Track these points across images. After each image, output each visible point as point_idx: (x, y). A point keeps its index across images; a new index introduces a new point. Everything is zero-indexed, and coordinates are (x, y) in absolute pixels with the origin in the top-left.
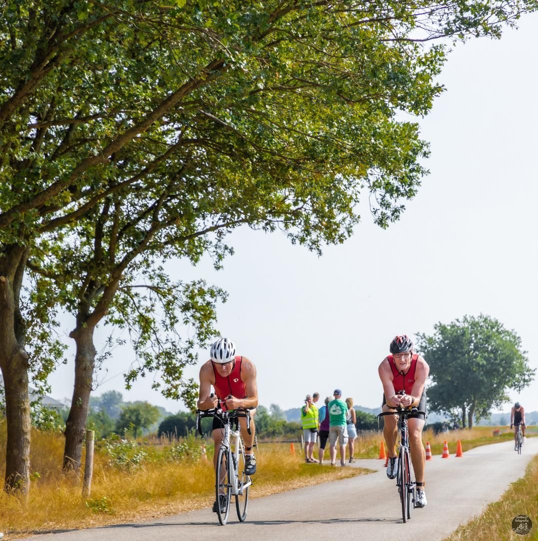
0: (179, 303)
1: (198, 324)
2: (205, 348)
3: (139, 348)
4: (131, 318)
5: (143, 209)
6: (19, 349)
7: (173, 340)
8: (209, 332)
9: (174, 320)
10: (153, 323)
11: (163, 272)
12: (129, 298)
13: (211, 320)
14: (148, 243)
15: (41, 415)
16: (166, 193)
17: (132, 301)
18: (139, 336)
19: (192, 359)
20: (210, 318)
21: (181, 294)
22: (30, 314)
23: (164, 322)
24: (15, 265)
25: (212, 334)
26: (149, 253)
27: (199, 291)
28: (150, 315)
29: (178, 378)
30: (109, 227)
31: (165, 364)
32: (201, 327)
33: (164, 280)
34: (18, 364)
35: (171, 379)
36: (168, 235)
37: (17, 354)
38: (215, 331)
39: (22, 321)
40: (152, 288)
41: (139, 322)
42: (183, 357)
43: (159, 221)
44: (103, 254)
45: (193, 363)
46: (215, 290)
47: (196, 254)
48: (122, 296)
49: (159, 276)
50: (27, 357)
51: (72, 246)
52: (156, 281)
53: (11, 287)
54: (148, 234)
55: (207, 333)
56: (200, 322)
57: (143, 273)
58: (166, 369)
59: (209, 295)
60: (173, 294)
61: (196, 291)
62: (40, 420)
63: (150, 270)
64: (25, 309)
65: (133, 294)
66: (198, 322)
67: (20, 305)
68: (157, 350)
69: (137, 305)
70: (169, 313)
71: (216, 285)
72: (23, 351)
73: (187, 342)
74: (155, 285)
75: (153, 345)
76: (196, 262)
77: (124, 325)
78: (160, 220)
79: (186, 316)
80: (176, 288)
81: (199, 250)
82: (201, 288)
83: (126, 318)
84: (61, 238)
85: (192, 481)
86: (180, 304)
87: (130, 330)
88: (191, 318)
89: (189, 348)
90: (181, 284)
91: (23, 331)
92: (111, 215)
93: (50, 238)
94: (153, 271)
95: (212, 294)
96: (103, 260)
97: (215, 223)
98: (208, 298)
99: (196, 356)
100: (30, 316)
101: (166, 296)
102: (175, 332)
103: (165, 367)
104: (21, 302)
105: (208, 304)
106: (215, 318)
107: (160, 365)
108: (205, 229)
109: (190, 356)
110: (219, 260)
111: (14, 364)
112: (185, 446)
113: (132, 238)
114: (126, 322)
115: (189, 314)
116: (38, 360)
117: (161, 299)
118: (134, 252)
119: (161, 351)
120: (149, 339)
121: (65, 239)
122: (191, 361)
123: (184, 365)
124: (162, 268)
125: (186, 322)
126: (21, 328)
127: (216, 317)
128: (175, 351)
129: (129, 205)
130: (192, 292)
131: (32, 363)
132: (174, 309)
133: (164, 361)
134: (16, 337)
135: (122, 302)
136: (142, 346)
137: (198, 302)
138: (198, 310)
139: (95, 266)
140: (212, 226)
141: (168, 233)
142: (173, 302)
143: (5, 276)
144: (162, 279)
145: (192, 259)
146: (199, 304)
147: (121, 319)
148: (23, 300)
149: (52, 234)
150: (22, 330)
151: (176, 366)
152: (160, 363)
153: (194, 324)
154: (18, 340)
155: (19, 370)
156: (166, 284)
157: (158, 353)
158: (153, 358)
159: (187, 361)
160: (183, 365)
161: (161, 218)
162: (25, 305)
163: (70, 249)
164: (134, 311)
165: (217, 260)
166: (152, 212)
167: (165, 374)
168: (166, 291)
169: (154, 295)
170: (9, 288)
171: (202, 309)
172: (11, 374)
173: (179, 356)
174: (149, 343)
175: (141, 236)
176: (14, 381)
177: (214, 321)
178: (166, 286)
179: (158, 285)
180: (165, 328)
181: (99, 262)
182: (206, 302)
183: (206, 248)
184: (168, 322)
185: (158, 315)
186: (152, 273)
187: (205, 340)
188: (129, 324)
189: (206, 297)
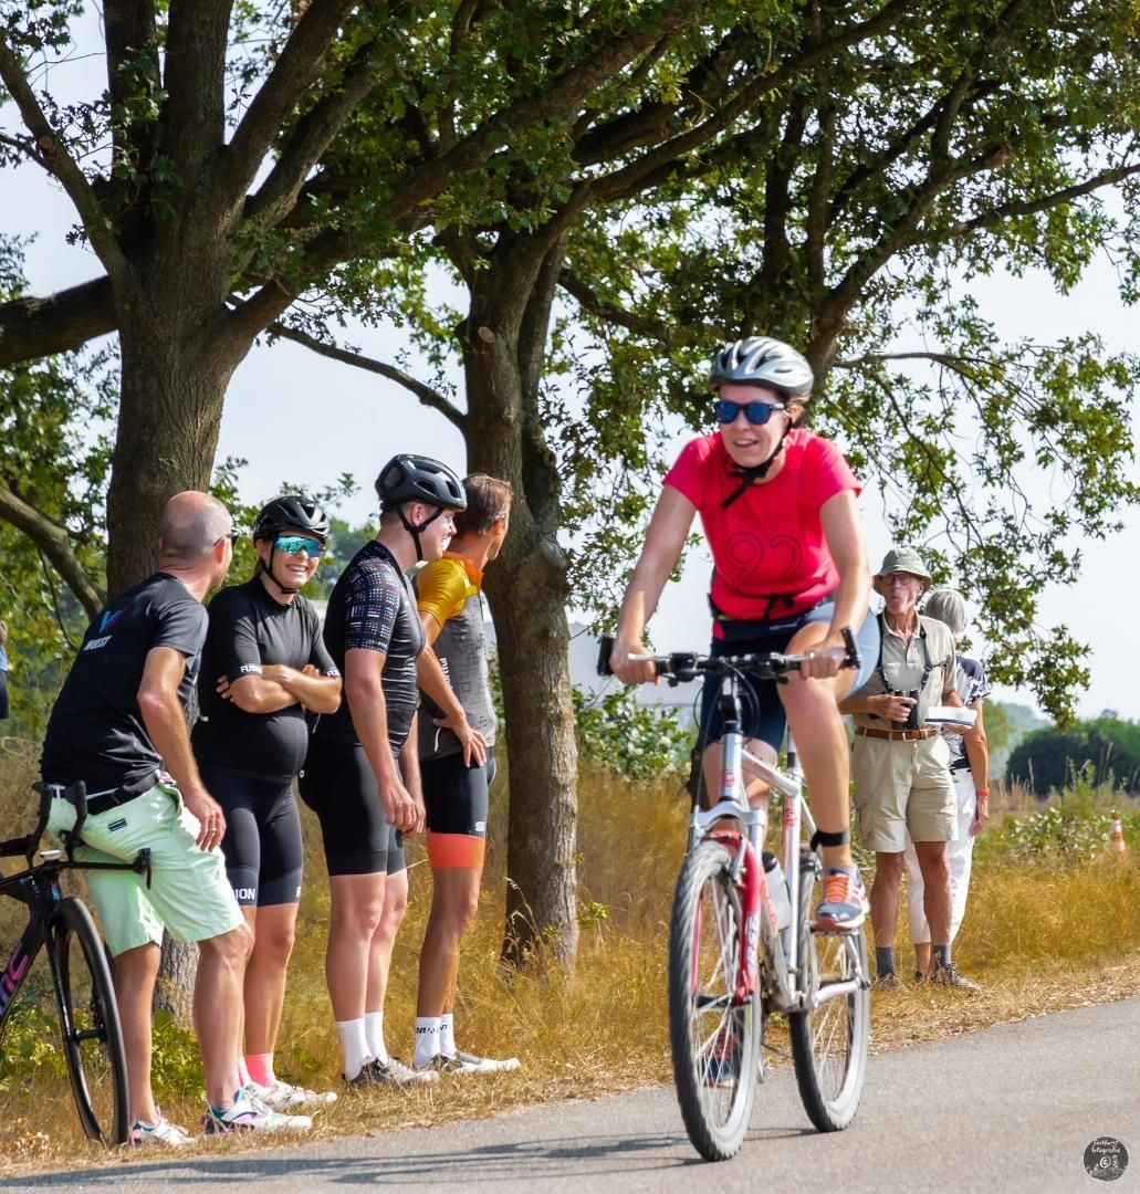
0: (1023, 403)
1: (1077, 465)
2: (1100, 534)
3: (907, 537)
4: (886, 451)
5: (905, 125)
6: (538, 539)
7: (1009, 512)
8: (1110, 487)
9: (1010, 453)
10: (949, 462)
11: (976, 312)
12: (880, 393)
13: (1119, 453)
14: (921, 224)
15: (635, 732)
16: (970, 75)
17: (888, 400)
18: (908, 503)
19: (1065, 566)
20: (1116, 447)
21: (1031, 377)
22: (570, 438)
23: (981, 459)
24: (522, 293)
25: (1120, 495)
26: (922, 251)
27: (1081, 366)
28: (942, 442)
29: (1024, 624)
30: (807, 180)
31: (986, 582)
32: (1088, 474)
33: (983, 337)
34: (535, 585)
35: (1002, 624)
36: (980, 201)
37: (532, 556)
38: (1129, 484)
39: (547, 459)
40: (945, 360)
41: (908, 462)
42: (1034, 560)
43: (950, 159)
44: (789, 258)
45: (1066, 578)
46: (1128, 365)
47: (1069, 259)
48: (859, 387)
49: (965, 324)
50: (564, 563)
51: (711, 243)
52: (958, 339)
53: (510, 357)
54: (917, 196)
55: (1104, 489)
56: (1084, 461)
57: (919, 318)
58: (990, 595)
59: (1113, 381)
60: (1007, 376)
61: (1073, 370)
62: (631, 747)
63: (938, 308)
64: (553, 422)
65: (892, 379)
66: (1079, 459)
67: (541, 411)
68: (960, 539)
69: (904, 411)
70: (994, 434)
71: (1130, 350)
72: (551, 547)
73: (1047, 516)
74: (955, 351)
75: (952, 529)
76: (1071, 284)
77: (866, 470)
78: (956, 154)
79: (1044, 443)
80: (1017, 361)
81: (1078, 250)
82: (1088, 357)
83: (871, 448)
84: (678, 221)
85: (1055, 920)
86: (1027, 408)
87: (883, 483)
88: (1060, 448)
89: (1054, 534)
90: (1028, 348)
91: (552, 489)
92: (810, 145)
93: (647, 223)
94: (948, 310)
95: (1121, 380)
96: (789, 277)
97: (1118, 159)
98: (1108, 388)
99: (1076, 558)
100: (571, 444)
101: (987, 382)
102: (1013, 486)
103: (985, 591)
104: (541, 404)
105: (1111, 406)
106: (1128, 447)
107: (971, 585)
108: (1089, 178)
109: (1057, 558)
110: (1134, 276)
111: (525, 585)
112: (1052, 816)
113: (873, 211)
114: (871, 462)
115: (1053, 436)
116: (594, 573)
117: (971, 393)
118: (879, 251)
119: (973, 545)
120: (937, 510)
121: (691, 225)
122: (1062, 572)
123: (1041, 583)
124: (972, 302)
125: (1045, 460)
126: (545, 479)
127: (1131, 445)
128: (1013, 543)
129: (863, 113)
130: (1061, 370)
131: (576, 582)
132: (1010, 422)
133: (983, 574)
134: (531, 506)
135: (858, 404)
136: (916, 533)
137: (1079, 402)
138: (1078, 425)
139: (766, 295)
140: (1107, 166)
141: (981, 194)
142: (1008, 403)
143: (494, 328)
144: (972, 335)
145: (1058, 274)
146: (1082, 409)
147: (858, 455)
148: (549, 396)
149: (654, 211)
150: (548, 484)
151: (1019, 587)
152: (972, 579)
153: (1067, 467)
154: (535, 515)
155: (540, 603)
156: (987, 349)
157: (964, 549)
158: (951, 565)
159: (1049, 573)
160: (1036, 585)
161: (956, 147)
162: (555, 411)
163: (704, 251)
164: (892, 428)
165: (1129, 276)
166: (931, 130)
167: (987, 612)
168: (987, 367)
169: (952, 380)
170: (507, 364)
171: (1091, 422)
172: (517, 613)
173: (1025, 559)
174: (937, 523)
175: (900, 204)
176: (525, 636)
177: (1125, 456)
178: (986, 354)
179: (961, 350)
180: (984, 478)
181: (778, 281)
182: (1102, 402)
183: (1100, 241)
184: (993, 459)
185: (965, 439)
186: (945, 317)
187: (1102, 513)
188: (880, 465)
189: (1102, 388)
